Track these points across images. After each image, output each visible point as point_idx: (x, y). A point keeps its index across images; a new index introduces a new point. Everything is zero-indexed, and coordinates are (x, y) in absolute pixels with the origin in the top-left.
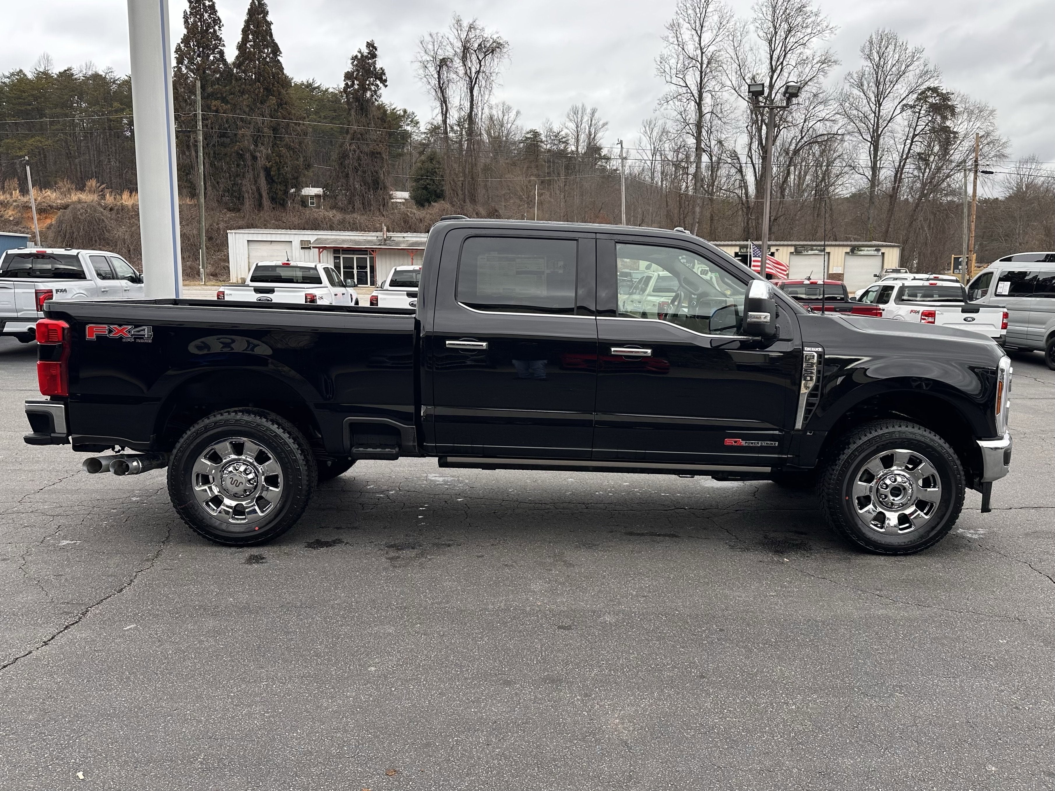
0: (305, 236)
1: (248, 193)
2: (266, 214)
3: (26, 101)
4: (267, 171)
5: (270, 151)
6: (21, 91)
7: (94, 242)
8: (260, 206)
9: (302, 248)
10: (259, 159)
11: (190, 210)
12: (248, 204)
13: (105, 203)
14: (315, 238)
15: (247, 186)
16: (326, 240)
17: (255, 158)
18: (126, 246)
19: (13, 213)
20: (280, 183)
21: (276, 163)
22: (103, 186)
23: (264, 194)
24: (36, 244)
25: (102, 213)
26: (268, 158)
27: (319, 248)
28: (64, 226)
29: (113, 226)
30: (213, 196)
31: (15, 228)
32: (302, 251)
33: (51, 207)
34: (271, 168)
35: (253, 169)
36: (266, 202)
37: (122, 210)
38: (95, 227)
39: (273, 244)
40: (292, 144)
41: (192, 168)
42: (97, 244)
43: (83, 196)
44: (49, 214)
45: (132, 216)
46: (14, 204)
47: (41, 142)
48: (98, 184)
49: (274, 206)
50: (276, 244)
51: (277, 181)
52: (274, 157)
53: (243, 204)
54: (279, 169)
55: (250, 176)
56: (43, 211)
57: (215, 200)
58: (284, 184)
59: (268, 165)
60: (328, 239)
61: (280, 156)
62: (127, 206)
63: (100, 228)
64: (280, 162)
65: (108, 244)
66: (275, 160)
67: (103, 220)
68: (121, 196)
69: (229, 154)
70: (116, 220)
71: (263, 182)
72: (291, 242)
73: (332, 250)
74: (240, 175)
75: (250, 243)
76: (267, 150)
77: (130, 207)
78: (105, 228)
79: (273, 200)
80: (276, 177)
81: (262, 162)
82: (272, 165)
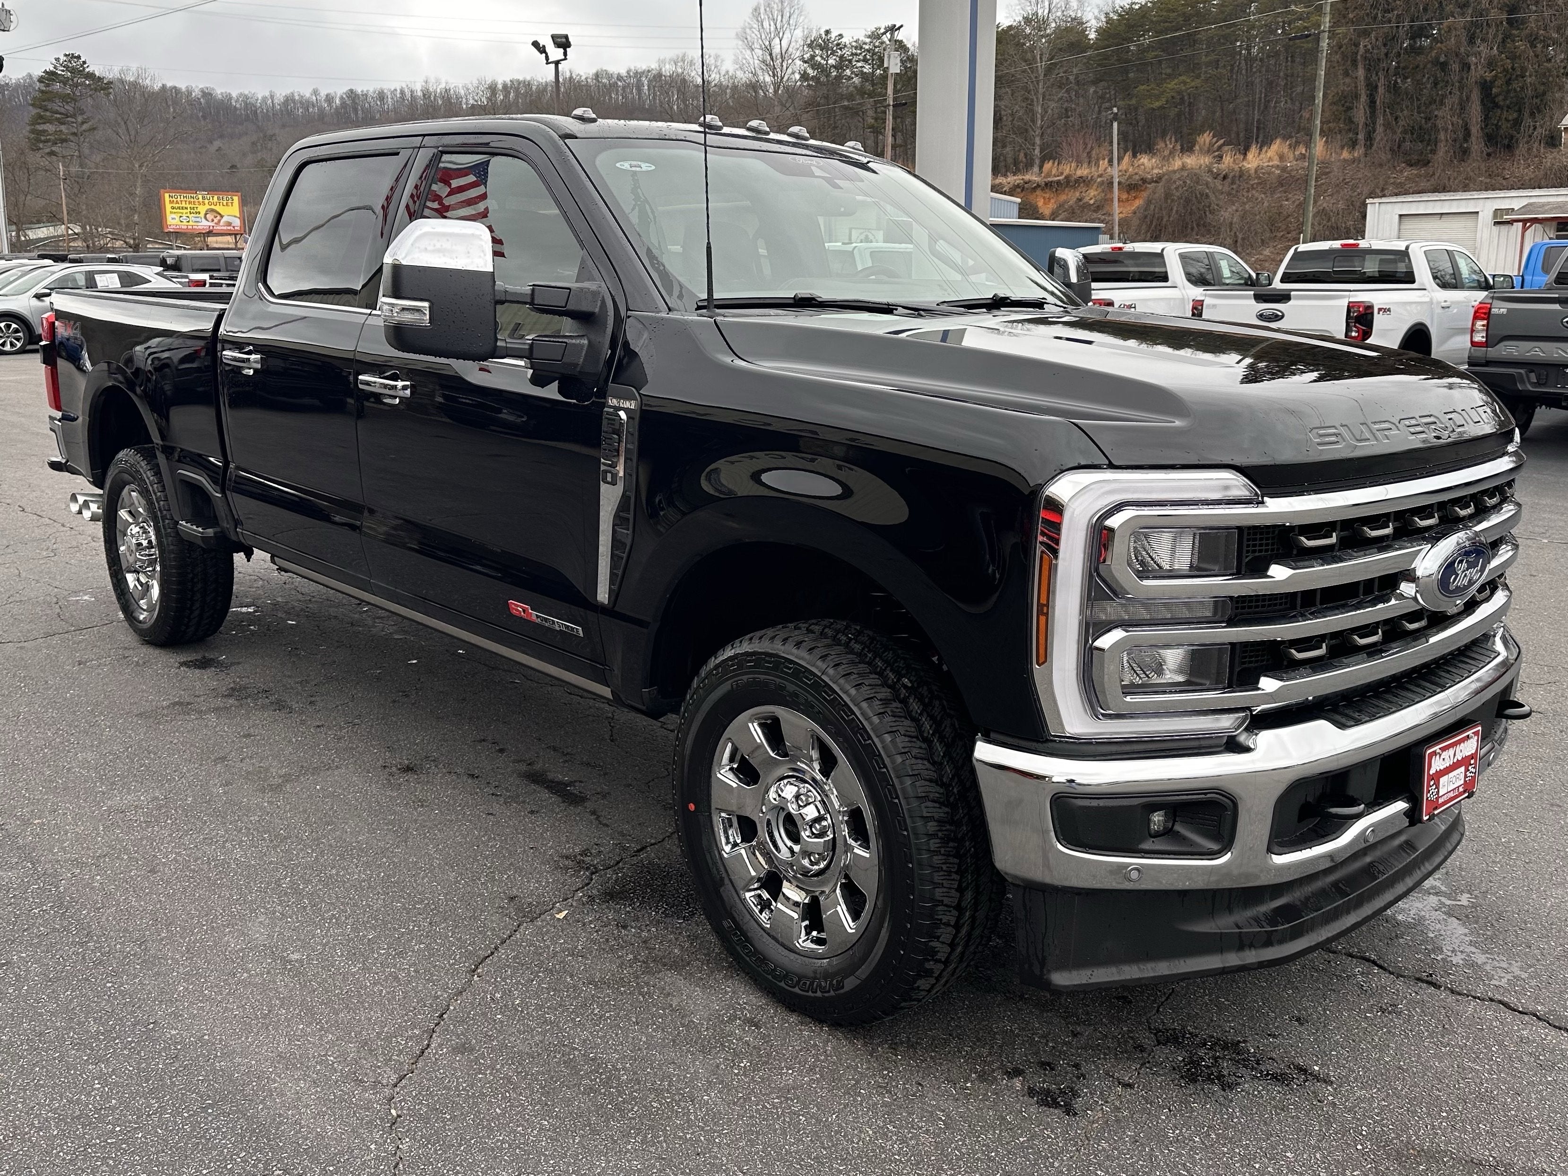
0: (1507, 200)
1: (1446, 130)
2: (1474, 164)
3: (1174, 24)
4: (1485, 87)
5: (1495, 51)
6: (1169, 10)
7: (1189, 230)
8: (1464, 154)
9: (1496, 223)
10: (1473, 67)
11: (1345, 168)
12: (1442, 151)
13: (1218, 169)
14: (1524, 202)
15: (1446, 117)
16: (1543, 205)
17: (1466, 67)
18: (1232, 233)
19: (1096, 193)
20: (1508, 107)
21: (1505, 70)
22: (1222, 141)
23: (1475, 130)
24: (1112, 238)
25: (1207, 184)
26: (1491, 64)
27: (1525, 221)
28: (1152, 207)
29: (1221, 203)
30: (1384, 142)
31: (1095, 215)
32: (1496, 229)
33: (1144, 180)
34: (1492, 82)
35: (1461, 89)
36: (1477, 145)
37: (1240, 177)
38: (1194, 207)
39: (1444, 218)
40: (1542, 32)
41: (1356, 97)
42: (1194, 233)
43: (1191, 161)
44: (1141, 191)
45: (1252, 185)
46: (1099, 180)
47: (1185, 83)
48: (1215, 139)
49: (1489, 151)
50: (1450, 218)
51: (1501, 103)
52: (1502, 60)
53: (1433, 152)
54: (1508, 82)
55: (1452, 100)
56: (1132, 187)
57: (1388, 148)
58: (1516, 108)
59: (1488, 76)
60: (1549, 203)
61: (1513, 57)
62: (1248, 170)
63: (1201, 207)
64: (1513, 69)
65: (1209, 231)
66: (1503, 66)
67: (1207, 195)
68: (1245, 154)
69: (1421, 66)
70: (1229, 194)
71: (1475, 110)
72: (1477, 213)
73: (1555, 224)
74: (1435, 101)
75: (1404, 219)
76: (1492, 48)
77: (1252, 172)
78: (1209, 207)
79: (1490, 139)
80: (1501, 98)
81: (1478, 72)
82: (1496, 76)
